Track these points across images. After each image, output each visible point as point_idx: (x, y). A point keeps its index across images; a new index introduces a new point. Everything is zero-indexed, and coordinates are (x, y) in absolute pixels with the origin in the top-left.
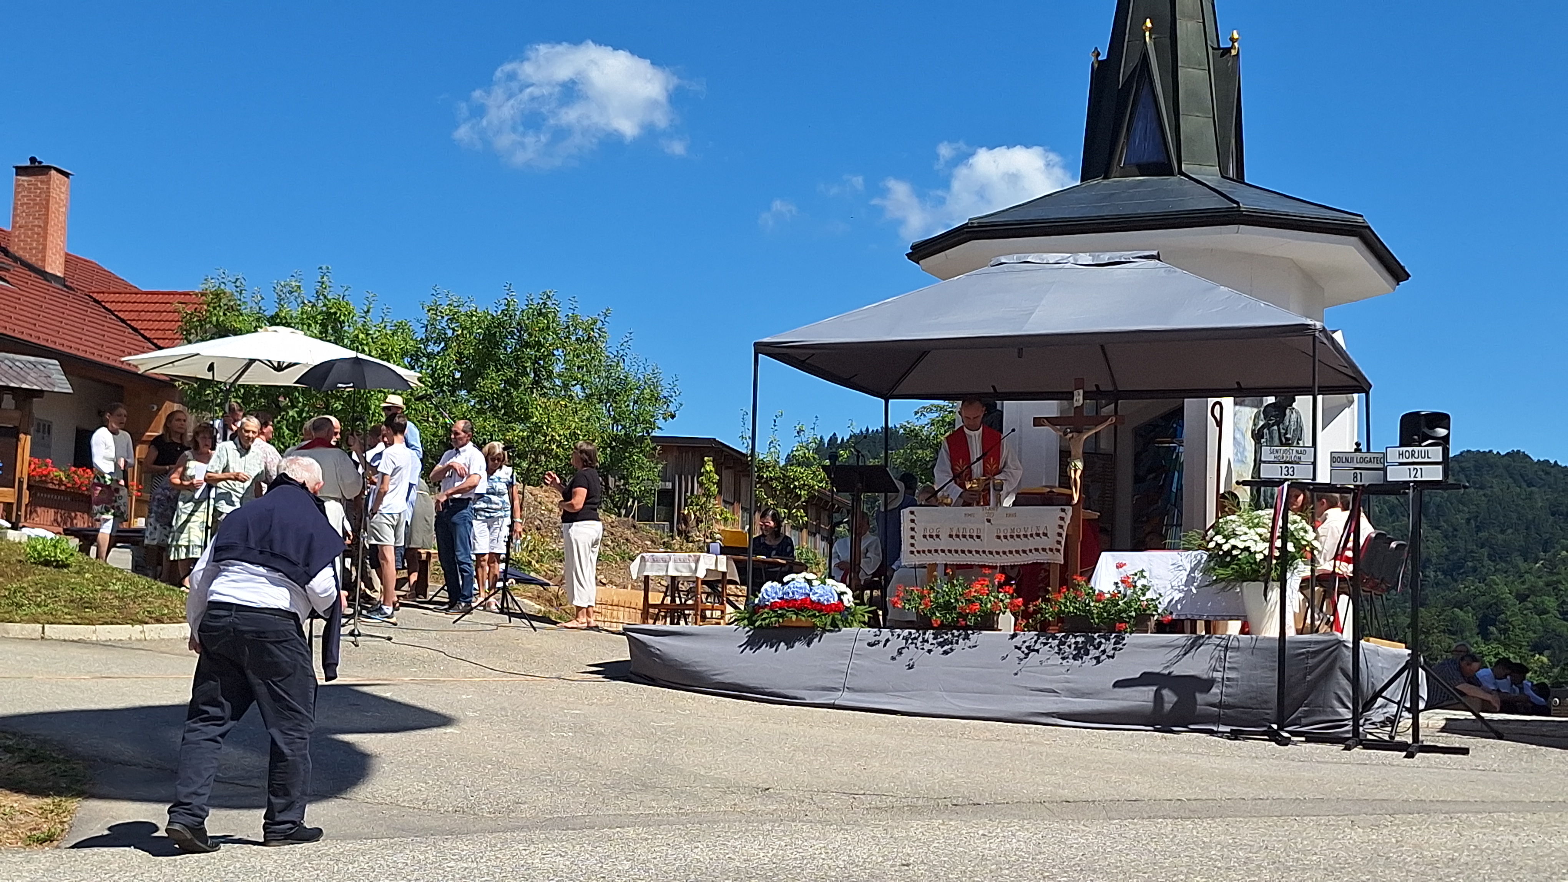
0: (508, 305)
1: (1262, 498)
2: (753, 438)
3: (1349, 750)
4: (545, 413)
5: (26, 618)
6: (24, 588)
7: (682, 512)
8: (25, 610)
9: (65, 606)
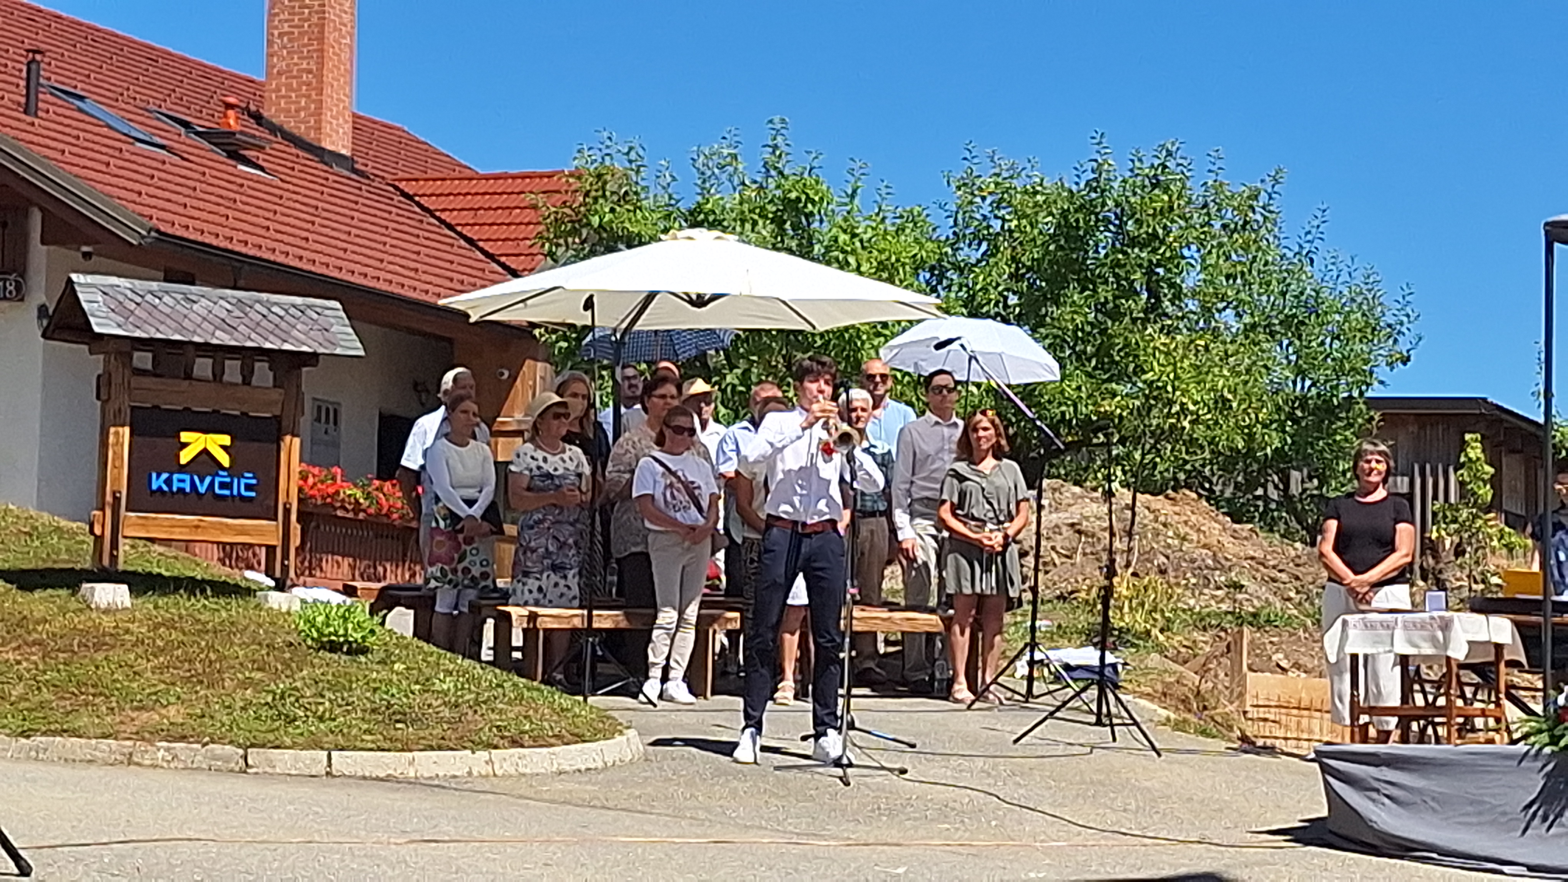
0: (1097, 170)
4: (1169, 364)
5: (300, 740)
6: (296, 689)
7: (1427, 535)
8: (298, 727)
9: (363, 719)
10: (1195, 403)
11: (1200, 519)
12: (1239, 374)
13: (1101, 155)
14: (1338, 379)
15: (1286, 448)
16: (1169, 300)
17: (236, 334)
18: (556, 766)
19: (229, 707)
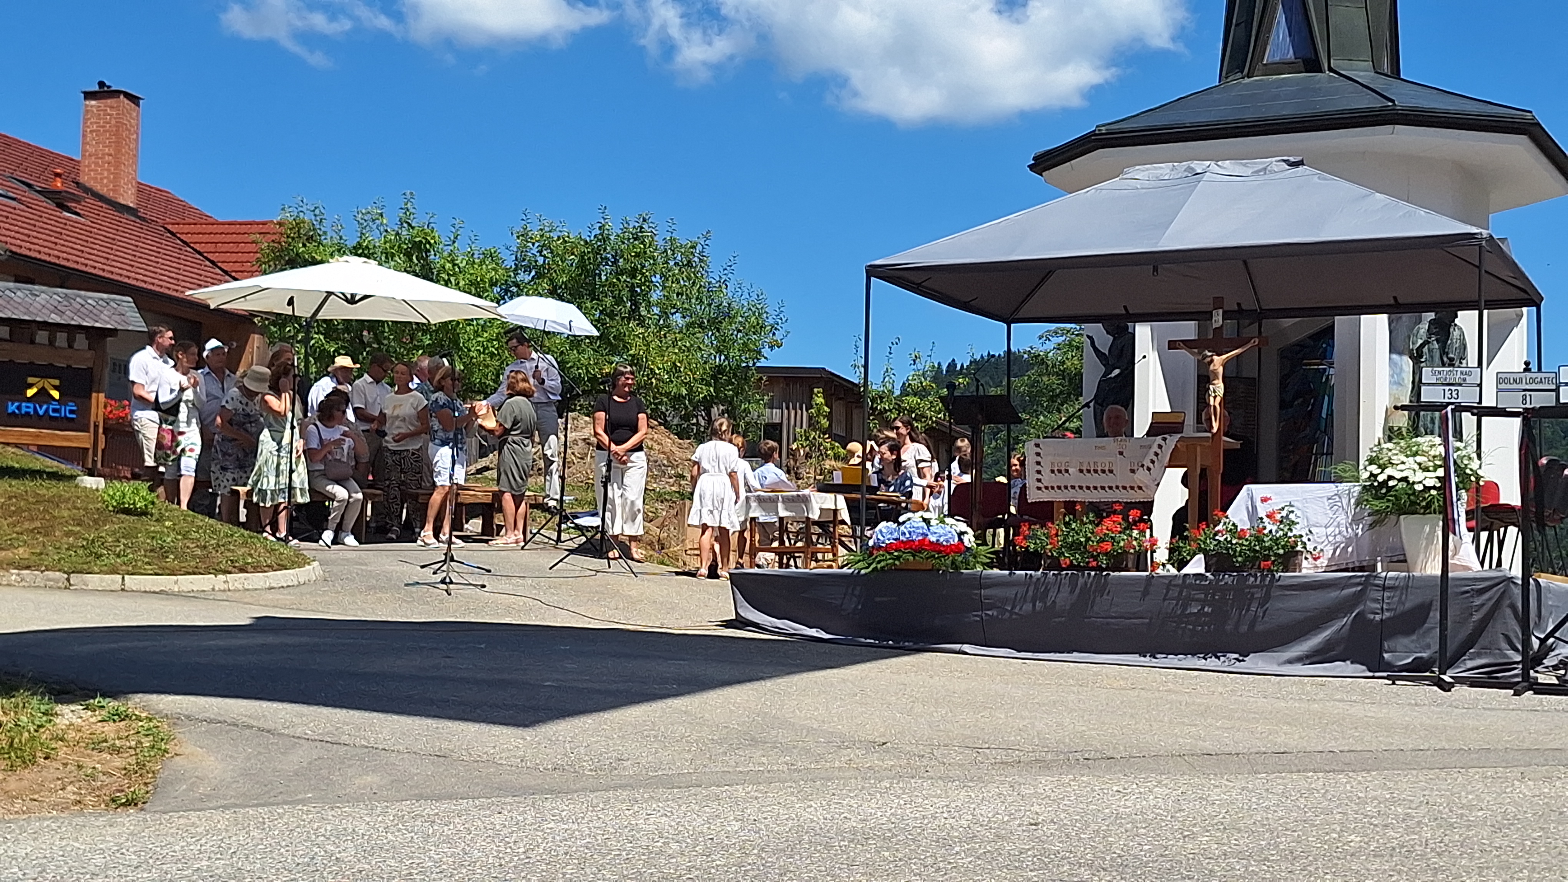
0: (602, 228)
1: (1421, 423)
2: (866, 367)
3: (1519, 695)
4: (644, 345)
5: (105, 568)
6: (101, 537)
7: (791, 447)
8: (103, 560)
9: (145, 556)
11: (660, 436)
13: (605, 219)
14: (741, 355)
16: (643, 307)
17: (65, 317)
18: (268, 584)
19: (59, 548)
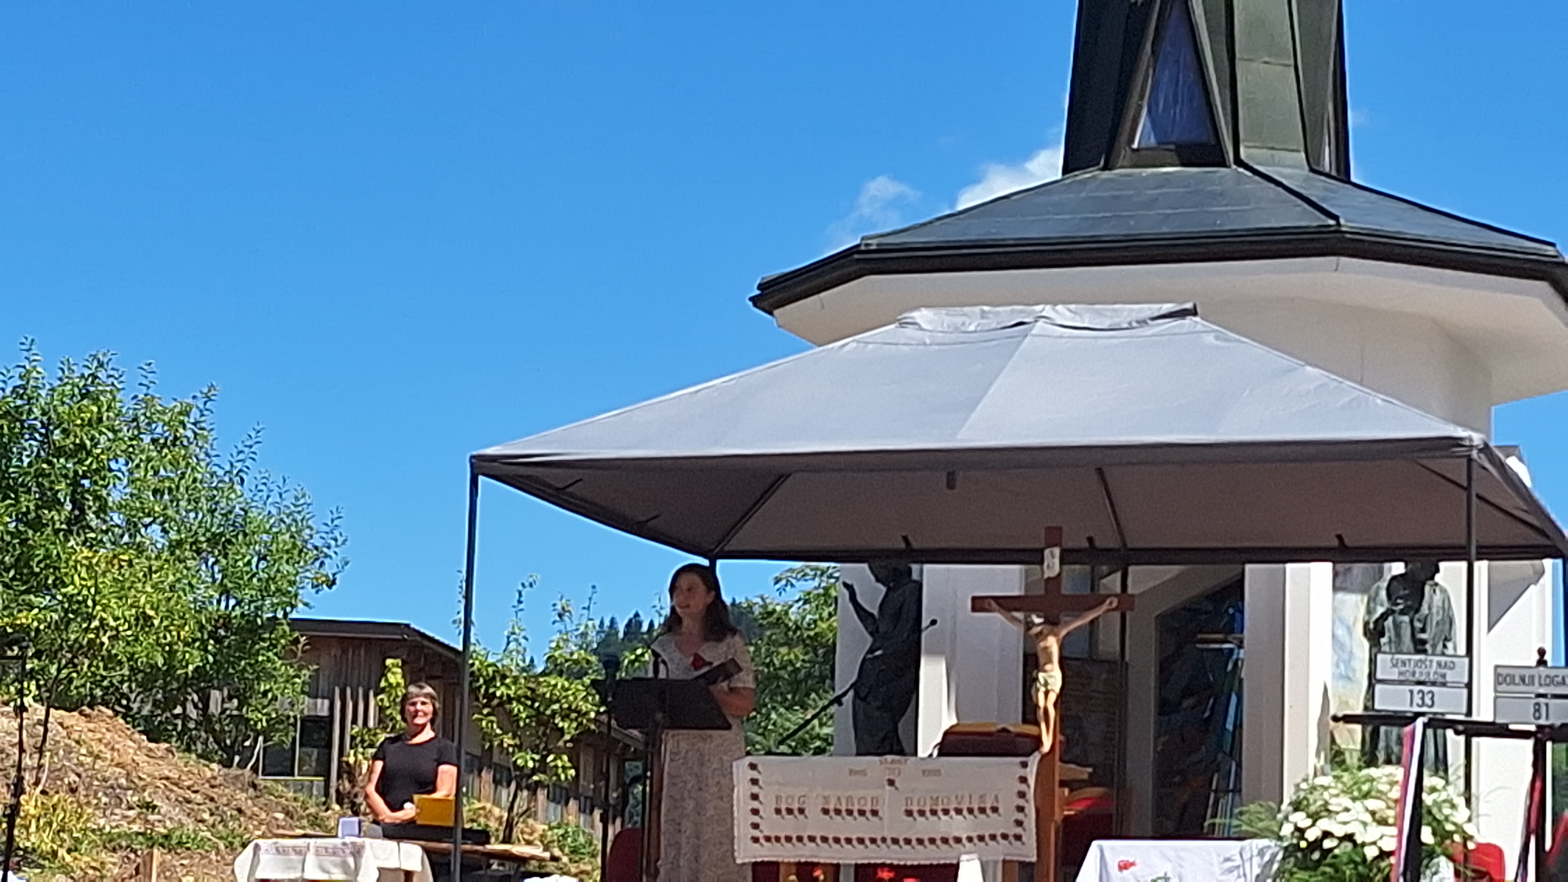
2: (467, 622)
4: (90, 578)
7: (345, 759)
10: (116, 619)
11: (116, 736)
12: (163, 591)
13: (30, 362)
14: (263, 598)
15: (208, 667)
16: (94, 513)
